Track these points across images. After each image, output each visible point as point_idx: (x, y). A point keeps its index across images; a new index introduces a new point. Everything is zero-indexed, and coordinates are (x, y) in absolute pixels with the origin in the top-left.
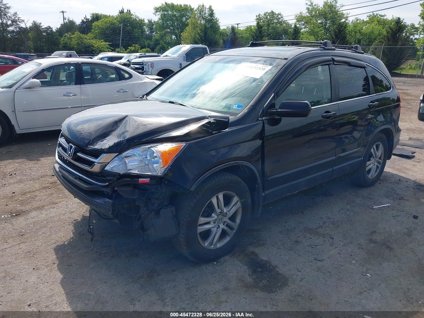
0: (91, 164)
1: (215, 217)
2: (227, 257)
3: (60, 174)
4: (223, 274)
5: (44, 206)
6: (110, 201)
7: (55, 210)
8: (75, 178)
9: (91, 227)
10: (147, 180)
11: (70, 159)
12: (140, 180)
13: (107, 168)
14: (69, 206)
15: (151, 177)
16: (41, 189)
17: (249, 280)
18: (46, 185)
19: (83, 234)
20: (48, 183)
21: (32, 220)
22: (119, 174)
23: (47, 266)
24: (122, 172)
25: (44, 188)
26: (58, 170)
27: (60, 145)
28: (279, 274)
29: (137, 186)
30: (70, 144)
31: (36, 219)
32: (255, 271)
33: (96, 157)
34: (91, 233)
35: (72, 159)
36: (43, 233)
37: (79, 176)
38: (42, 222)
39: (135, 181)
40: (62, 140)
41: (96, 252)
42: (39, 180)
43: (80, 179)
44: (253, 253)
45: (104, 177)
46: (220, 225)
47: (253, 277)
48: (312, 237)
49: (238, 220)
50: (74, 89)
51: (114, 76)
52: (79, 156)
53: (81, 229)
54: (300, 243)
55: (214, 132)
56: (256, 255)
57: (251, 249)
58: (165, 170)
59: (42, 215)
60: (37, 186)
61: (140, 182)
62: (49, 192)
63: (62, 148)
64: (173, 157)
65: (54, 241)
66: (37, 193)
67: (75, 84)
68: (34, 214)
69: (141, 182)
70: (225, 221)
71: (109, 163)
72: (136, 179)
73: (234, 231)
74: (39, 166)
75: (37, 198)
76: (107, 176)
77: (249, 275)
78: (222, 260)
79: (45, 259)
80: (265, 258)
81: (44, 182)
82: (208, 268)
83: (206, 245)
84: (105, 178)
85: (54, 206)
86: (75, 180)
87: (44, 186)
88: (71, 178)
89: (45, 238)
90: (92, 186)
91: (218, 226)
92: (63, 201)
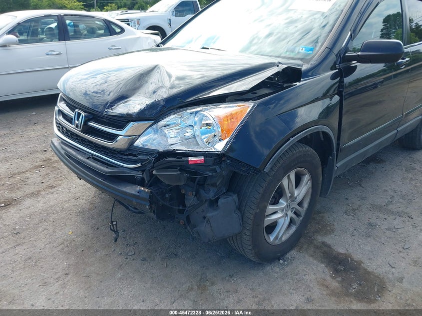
0: (112, 137)
1: (283, 204)
2: (293, 253)
3: (63, 152)
4: (297, 277)
5: (39, 191)
6: (146, 190)
7: (55, 196)
8: (88, 158)
9: (114, 223)
10: (201, 159)
11: (77, 131)
12: (190, 159)
13: (138, 143)
14: (72, 190)
15: (206, 155)
16: (33, 169)
17: (335, 284)
18: (39, 163)
19: (98, 228)
20: (40, 161)
21: (27, 212)
22: (158, 152)
23: (57, 278)
24: (161, 149)
25: (37, 167)
26: (59, 147)
27: (60, 112)
28: (369, 272)
29: (185, 168)
30: (77, 111)
31: (31, 210)
32: (336, 271)
33: (121, 127)
34: (114, 231)
35: (81, 131)
36: (45, 229)
37: (93, 155)
38: (41, 213)
39: (184, 161)
40: (62, 106)
41: (121, 254)
42: (29, 158)
43: (95, 159)
44: (324, 243)
45: (135, 156)
46: (288, 213)
47: (337, 279)
48: (386, 216)
49: (306, 205)
50: (57, 46)
51: (102, 32)
52: (91, 127)
53: (93, 221)
54: (375, 226)
55: (285, 85)
56: (329, 247)
57: (320, 238)
58: (227, 144)
59: (40, 204)
60: (27, 165)
61: (190, 163)
62: (43, 171)
63: (63, 117)
64: (237, 124)
65: (61, 240)
66: (28, 174)
67: (59, 40)
68: (28, 202)
69: (193, 162)
70: (293, 208)
71: (140, 136)
72: (183, 159)
73: (301, 218)
74: (27, 140)
75: (29, 182)
76: (139, 154)
77: (331, 276)
78: (288, 255)
79: (53, 269)
80: (342, 251)
81: (35, 160)
82: (274, 270)
83: (271, 240)
84: (135, 158)
85: (53, 190)
86: (88, 161)
87: (36, 164)
88: (80, 157)
89: (48, 236)
90: (115, 170)
91: (286, 214)
92: (63, 183)
